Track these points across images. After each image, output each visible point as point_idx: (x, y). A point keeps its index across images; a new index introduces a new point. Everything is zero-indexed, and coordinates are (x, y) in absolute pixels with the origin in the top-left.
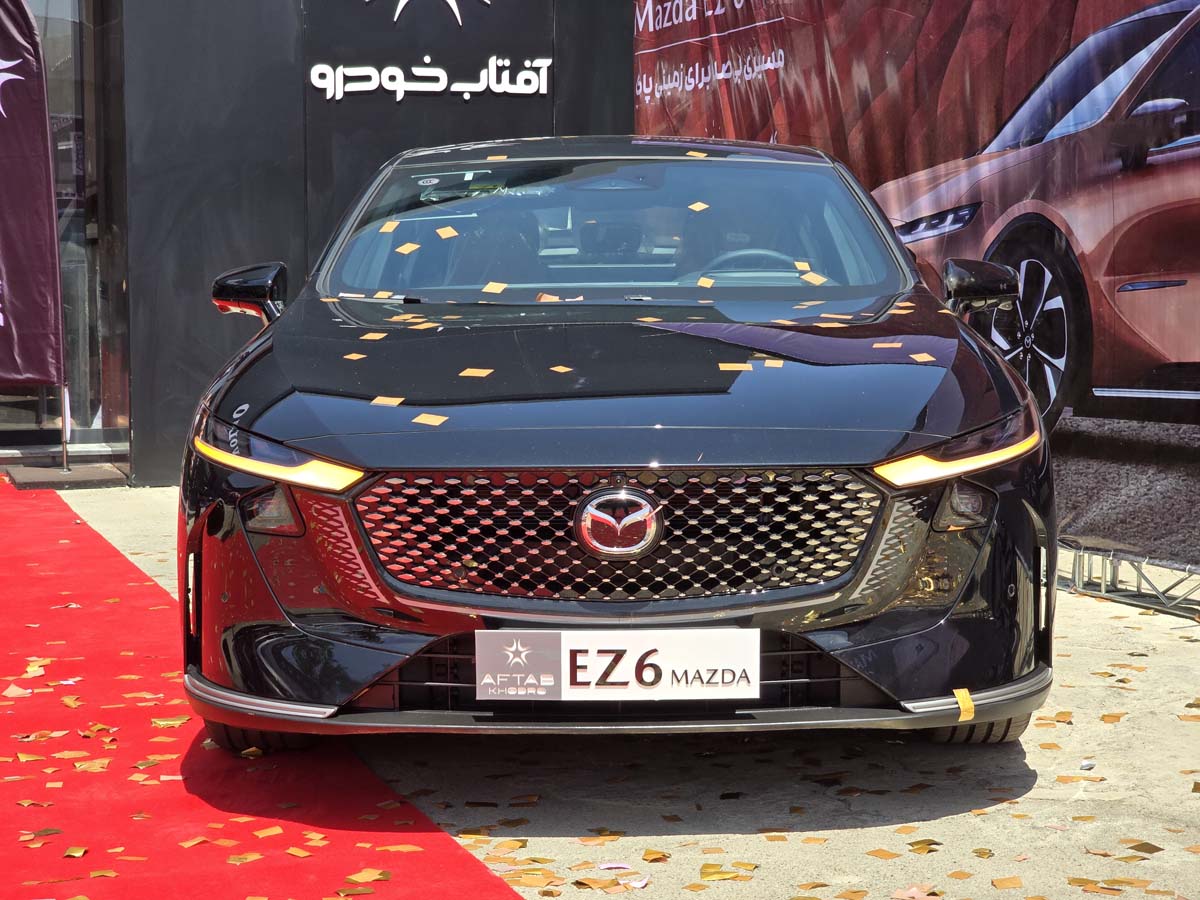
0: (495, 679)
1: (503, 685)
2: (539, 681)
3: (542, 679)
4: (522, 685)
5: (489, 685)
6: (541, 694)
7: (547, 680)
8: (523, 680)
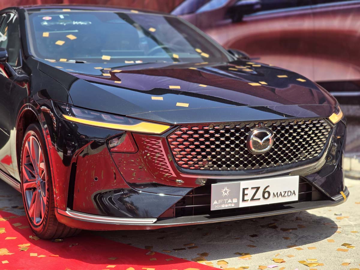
0: (218, 202)
1: (221, 204)
2: (232, 201)
3: (233, 200)
4: (227, 203)
5: (216, 205)
6: (233, 206)
7: (235, 201)
8: (227, 201)
